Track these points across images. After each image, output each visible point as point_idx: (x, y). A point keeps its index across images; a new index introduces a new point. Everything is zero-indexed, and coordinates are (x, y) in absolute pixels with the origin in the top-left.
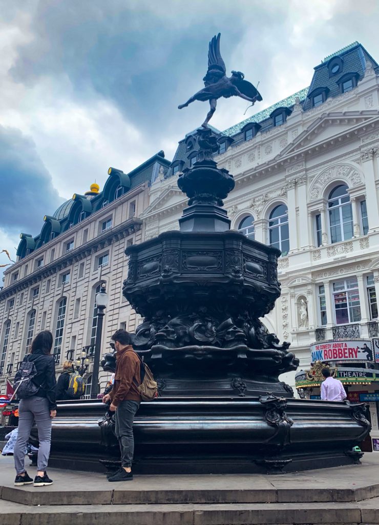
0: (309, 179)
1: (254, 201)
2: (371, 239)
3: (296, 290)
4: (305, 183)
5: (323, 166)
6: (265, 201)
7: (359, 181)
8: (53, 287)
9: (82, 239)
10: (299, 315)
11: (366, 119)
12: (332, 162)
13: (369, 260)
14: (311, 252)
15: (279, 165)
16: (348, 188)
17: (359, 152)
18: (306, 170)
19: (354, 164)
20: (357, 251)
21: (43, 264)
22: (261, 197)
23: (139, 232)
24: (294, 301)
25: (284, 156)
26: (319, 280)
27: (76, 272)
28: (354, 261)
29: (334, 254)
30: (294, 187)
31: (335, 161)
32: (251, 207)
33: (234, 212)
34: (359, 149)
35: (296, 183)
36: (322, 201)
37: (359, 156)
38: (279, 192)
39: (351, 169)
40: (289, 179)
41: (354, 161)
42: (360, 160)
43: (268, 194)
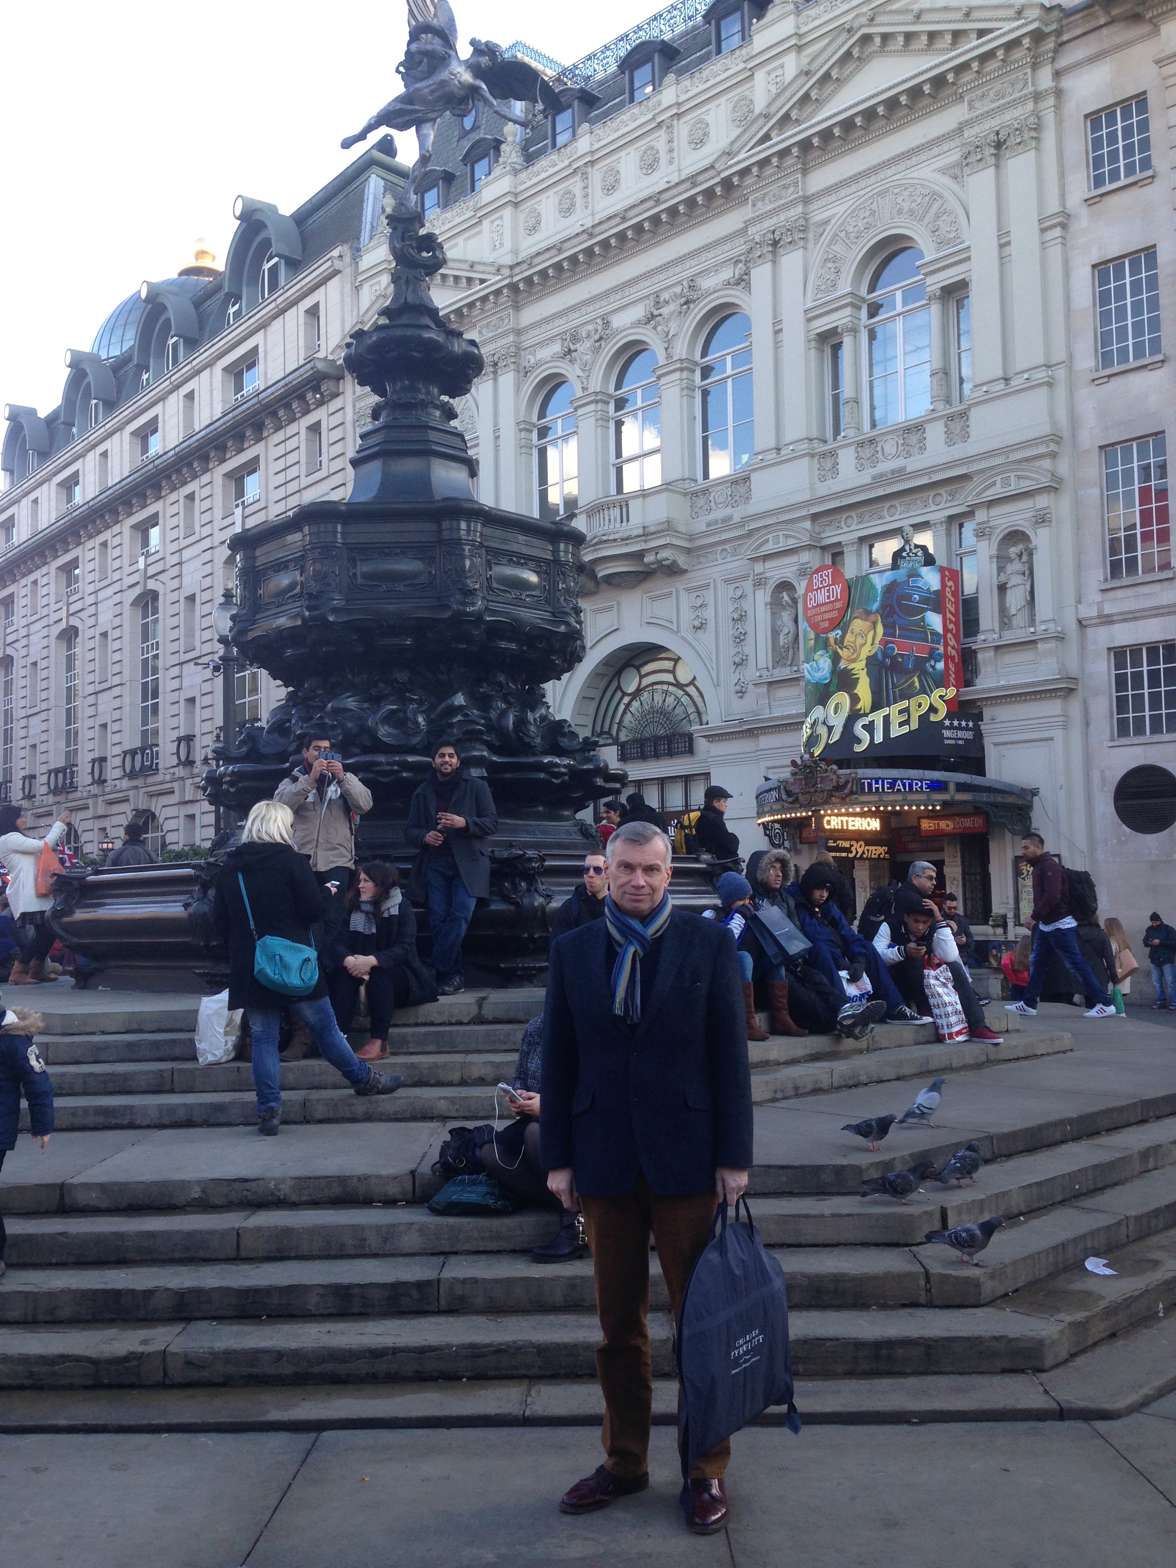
0: (812, 227)
1: (657, 304)
2: (974, 414)
3: (769, 564)
4: (802, 243)
5: (854, 188)
6: (687, 302)
7: (952, 235)
8: (117, 564)
9: (181, 425)
10: (775, 633)
11: (979, 34)
12: (882, 175)
13: (967, 477)
14: (812, 456)
15: (727, 184)
16: (922, 257)
17: (957, 142)
18: (806, 200)
19: (944, 179)
20: (934, 451)
21: (79, 497)
22: (678, 290)
23: (338, 403)
24: (763, 597)
25: (742, 156)
26: (831, 536)
27: (174, 522)
28: (925, 480)
29: (873, 460)
30: (770, 256)
31: (889, 172)
32: (649, 321)
33: (601, 338)
34: (960, 130)
35: (775, 243)
36: (849, 300)
37: (955, 156)
38: (727, 274)
39: (935, 196)
40: (755, 232)
41: (943, 171)
42: (960, 168)
43: (698, 280)
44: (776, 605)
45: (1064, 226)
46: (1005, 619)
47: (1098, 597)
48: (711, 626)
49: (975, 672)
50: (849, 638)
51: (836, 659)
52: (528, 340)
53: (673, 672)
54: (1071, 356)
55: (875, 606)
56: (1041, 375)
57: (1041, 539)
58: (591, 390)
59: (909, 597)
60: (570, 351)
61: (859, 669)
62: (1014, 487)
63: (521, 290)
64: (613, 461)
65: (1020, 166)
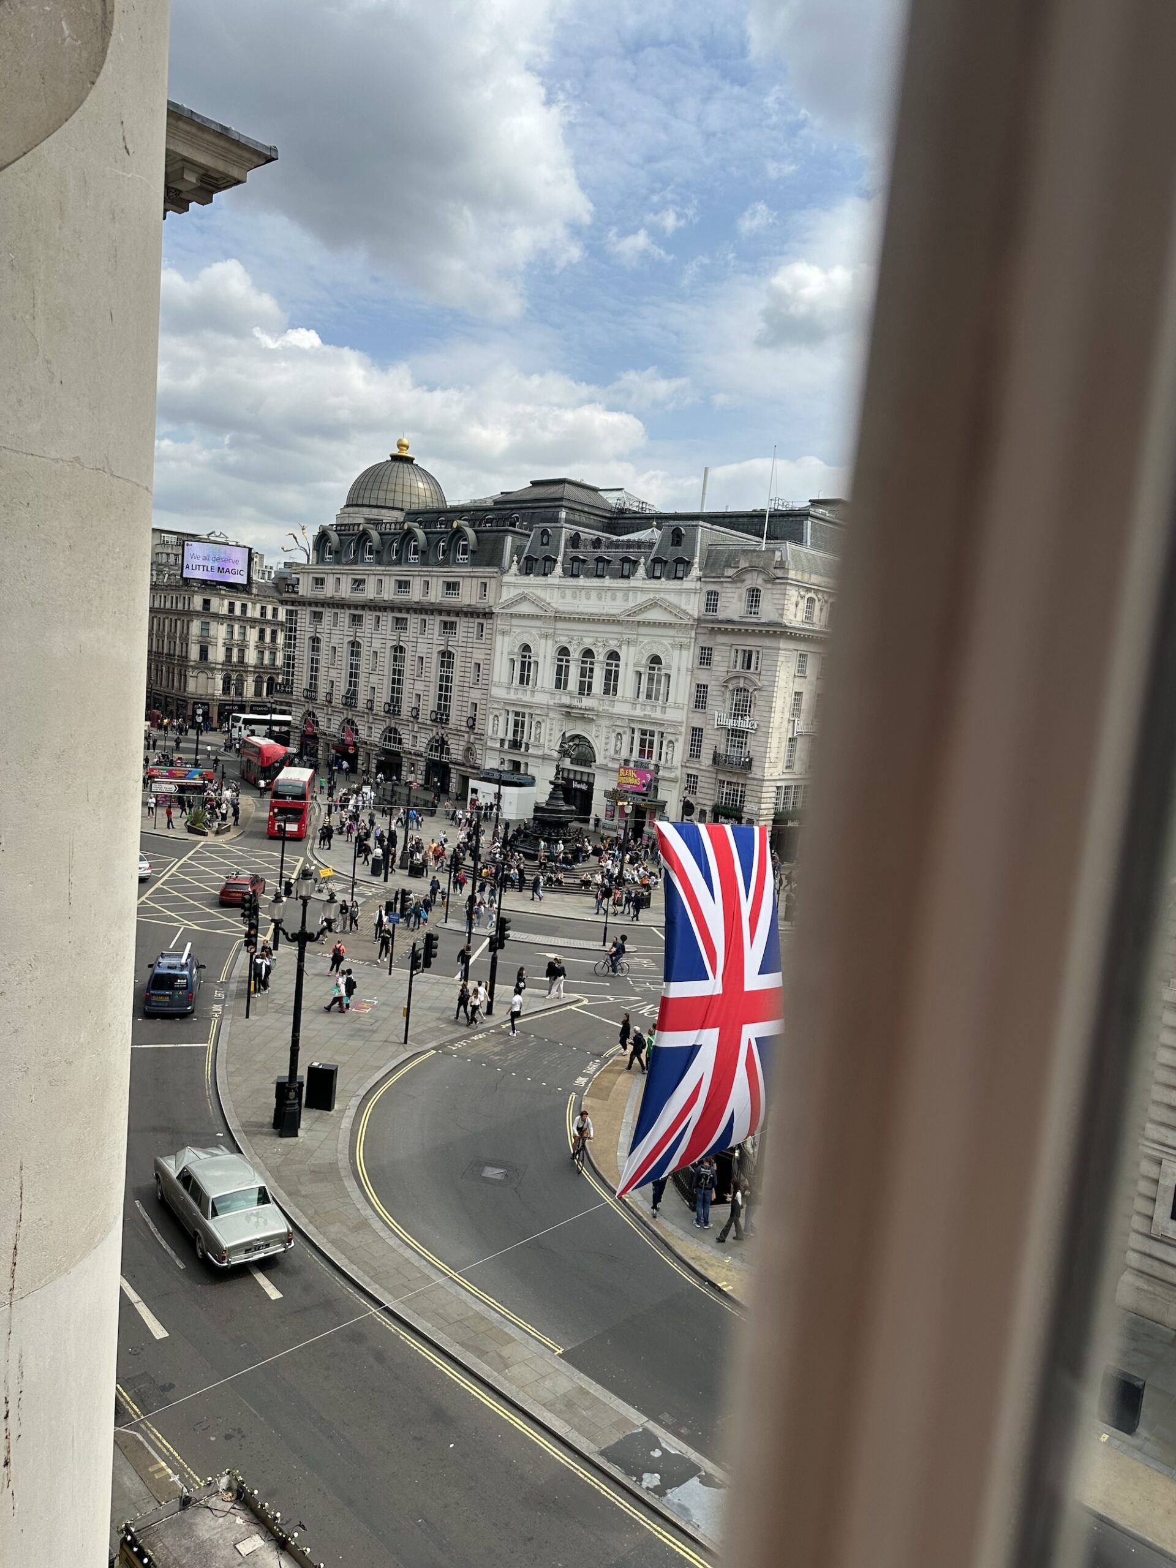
0: (639, 642)
1: (597, 641)
2: (668, 709)
3: (616, 727)
4: (635, 645)
5: (649, 637)
6: (605, 645)
7: (669, 662)
8: (384, 628)
9: (422, 592)
10: (616, 745)
11: (681, 618)
13: (664, 724)
14: (631, 702)
15: (618, 621)
16: (662, 663)
17: (673, 639)
18: (638, 634)
19: (669, 646)
20: (657, 714)
22: (604, 639)
23: (491, 621)
24: (614, 735)
26: (633, 725)
27: (415, 626)
28: (656, 720)
29: (645, 710)
30: (627, 643)
31: (657, 639)
32: (594, 644)
33: (579, 643)
35: (629, 641)
36: (645, 664)
37: (671, 642)
38: (617, 642)
39: (667, 649)
40: (625, 637)
41: (670, 644)
42: (673, 646)
43: (608, 640)
44: (617, 738)
45: (692, 672)
47: (686, 761)
48: (600, 737)
52: (558, 632)
54: (688, 703)
56: (682, 706)
57: (677, 744)
58: (575, 657)
60: (570, 641)
62: (673, 731)
63: (558, 617)
64: (579, 678)
65: (685, 653)
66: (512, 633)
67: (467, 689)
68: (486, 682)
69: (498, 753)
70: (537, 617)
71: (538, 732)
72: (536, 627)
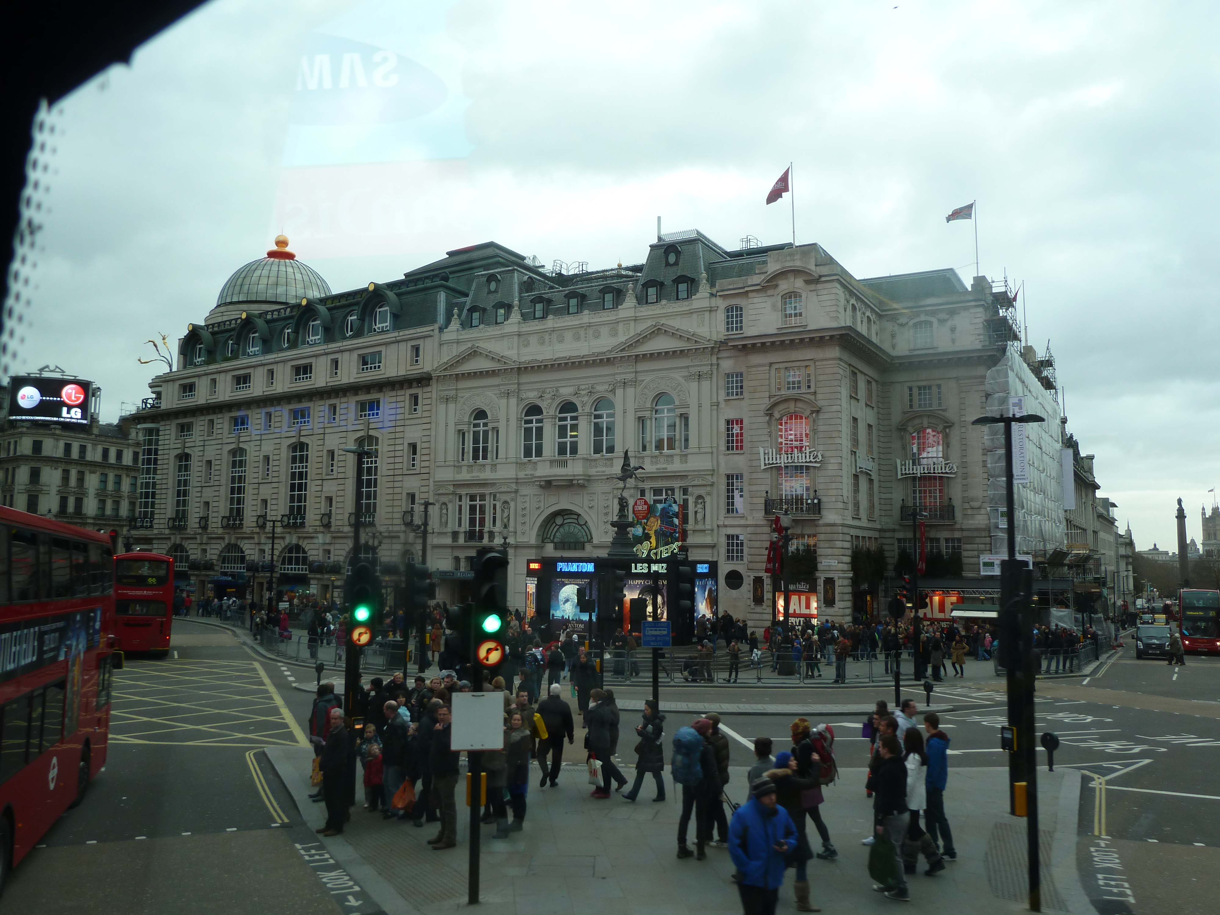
0: (638, 382)
1: (579, 390)
2: (689, 456)
4: (634, 386)
5: (653, 373)
6: (590, 392)
7: (684, 398)
8: (278, 424)
9: (328, 371)
11: (695, 343)
12: (662, 372)
13: (686, 476)
15: (608, 360)
16: (674, 402)
17: (687, 370)
18: (636, 372)
19: (682, 380)
20: (676, 466)
22: (587, 386)
23: (429, 389)
25: (615, 352)
27: (322, 414)
28: (674, 474)
29: (656, 463)
30: (623, 387)
31: (665, 372)
32: (575, 394)
33: (554, 395)
34: (688, 367)
35: (625, 383)
36: (649, 408)
37: (686, 374)
38: (606, 387)
39: (679, 384)
40: (619, 378)
41: (682, 378)
42: (688, 378)
43: (595, 386)
45: (718, 406)
46: (696, 521)
47: (723, 519)
48: (596, 507)
49: (687, 537)
50: (649, 523)
51: (644, 529)
52: (523, 387)
53: (577, 519)
54: (718, 445)
55: (658, 514)
56: (709, 450)
57: (708, 499)
58: (550, 414)
59: (669, 513)
60: (541, 396)
61: (652, 533)
62: (700, 483)
63: (522, 370)
64: (557, 440)
65: (705, 384)
66: (459, 399)
67: (400, 478)
68: (427, 464)
69: (449, 550)
70: (492, 373)
71: (506, 515)
72: (494, 386)
